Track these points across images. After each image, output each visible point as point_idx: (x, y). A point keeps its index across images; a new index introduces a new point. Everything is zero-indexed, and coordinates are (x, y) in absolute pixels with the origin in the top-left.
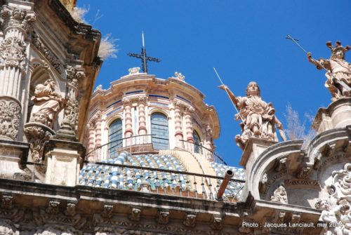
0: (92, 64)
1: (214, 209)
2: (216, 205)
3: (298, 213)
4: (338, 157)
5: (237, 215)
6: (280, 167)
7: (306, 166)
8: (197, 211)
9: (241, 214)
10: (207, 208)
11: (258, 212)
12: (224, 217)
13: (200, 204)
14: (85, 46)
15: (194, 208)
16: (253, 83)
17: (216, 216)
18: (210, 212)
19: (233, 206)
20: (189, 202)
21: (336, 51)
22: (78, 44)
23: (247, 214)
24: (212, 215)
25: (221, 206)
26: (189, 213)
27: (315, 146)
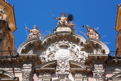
0: (8, 30)
1: (9, 58)
2: (10, 57)
3: (31, 56)
4: (54, 41)
5: (16, 59)
6: (31, 45)
7: (41, 44)
8: (4, 59)
9: (17, 58)
10: (7, 58)
11: (20, 57)
12: (12, 60)
13: (5, 57)
14: (4, 26)
15: (3, 59)
16: (35, 26)
17: (9, 60)
18: (8, 59)
19: (14, 56)
20: (2, 57)
21: (62, 15)
22: (2, 25)
23: (18, 58)
24: (8, 60)
25: (11, 57)
26: (2, 60)
27: (45, 39)
